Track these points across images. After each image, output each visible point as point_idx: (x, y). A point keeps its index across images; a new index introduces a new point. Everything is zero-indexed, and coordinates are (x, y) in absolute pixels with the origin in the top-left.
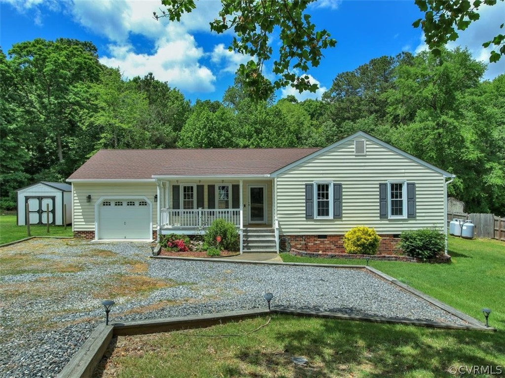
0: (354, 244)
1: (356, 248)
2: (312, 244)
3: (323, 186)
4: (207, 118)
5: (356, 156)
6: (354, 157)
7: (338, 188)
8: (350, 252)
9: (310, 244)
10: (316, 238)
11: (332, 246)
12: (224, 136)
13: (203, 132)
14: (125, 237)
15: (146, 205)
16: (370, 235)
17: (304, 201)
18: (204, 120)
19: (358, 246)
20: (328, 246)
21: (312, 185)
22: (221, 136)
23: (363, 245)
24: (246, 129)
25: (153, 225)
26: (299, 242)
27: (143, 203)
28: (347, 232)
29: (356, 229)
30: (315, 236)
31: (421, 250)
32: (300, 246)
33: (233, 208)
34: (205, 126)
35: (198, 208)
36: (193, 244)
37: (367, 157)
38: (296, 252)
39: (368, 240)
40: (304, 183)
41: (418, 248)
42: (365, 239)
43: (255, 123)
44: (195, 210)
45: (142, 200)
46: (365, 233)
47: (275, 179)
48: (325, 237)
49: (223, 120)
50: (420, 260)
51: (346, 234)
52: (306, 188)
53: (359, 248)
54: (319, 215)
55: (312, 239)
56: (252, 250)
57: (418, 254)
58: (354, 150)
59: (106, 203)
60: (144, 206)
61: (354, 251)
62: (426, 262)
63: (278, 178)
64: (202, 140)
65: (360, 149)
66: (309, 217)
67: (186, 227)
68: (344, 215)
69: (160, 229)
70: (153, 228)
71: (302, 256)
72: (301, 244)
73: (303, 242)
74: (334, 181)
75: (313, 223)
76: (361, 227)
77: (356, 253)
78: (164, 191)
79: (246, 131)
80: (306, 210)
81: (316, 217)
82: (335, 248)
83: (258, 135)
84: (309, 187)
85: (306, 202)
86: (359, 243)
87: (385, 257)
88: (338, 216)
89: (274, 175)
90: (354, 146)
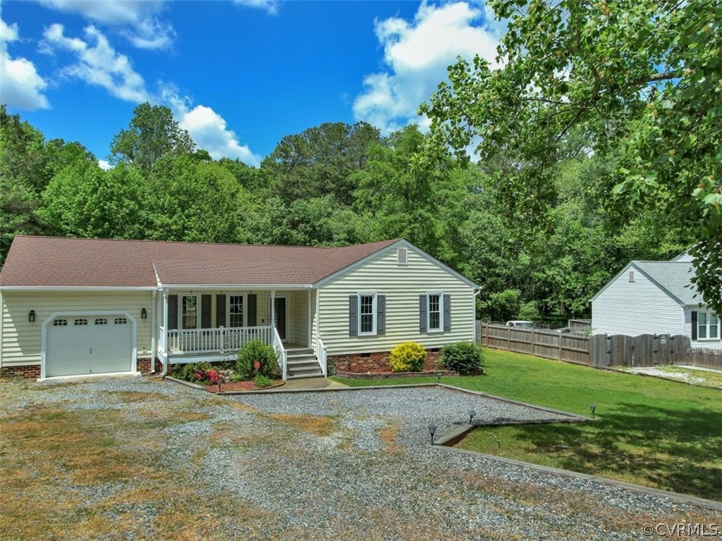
0: (405, 362)
1: (405, 365)
2: (356, 364)
3: (367, 298)
4: (98, 177)
5: (399, 265)
6: (396, 267)
7: (382, 299)
8: (399, 371)
9: (353, 364)
10: (359, 358)
11: (376, 365)
12: (127, 207)
13: (92, 199)
14: (91, 371)
15: (125, 322)
16: (419, 351)
17: (348, 315)
18: (93, 180)
19: (408, 363)
20: (371, 365)
21: (356, 297)
22: (122, 206)
23: (413, 362)
24: (166, 200)
25: (137, 350)
26: (341, 363)
27: (121, 321)
28: (393, 348)
29: (403, 345)
30: (358, 355)
31: (464, 363)
32: (344, 367)
33: (249, 326)
34: (95, 190)
35: (218, 327)
36: (223, 374)
37: (409, 267)
38: (348, 374)
39: (417, 356)
40: (348, 295)
41: (461, 361)
42: (415, 355)
43: (178, 192)
44: (214, 329)
45: (119, 316)
46: (415, 349)
47: (318, 290)
48: (368, 355)
49: (123, 183)
50: (463, 373)
51: (393, 351)
52: (350, 301)
53: (410, 366)
54: (362, 331)
55: (355, 359)
56: (295, 376)
57: (462, 367)
58: (397, 259)
59: (60, 322)
60: (123, 325)
61: (403, 369)
62: (470, 374)
63: (321, 288)
64: (90, 210)
65: (402, 258)
66: (353, 333)
67: (202, 351)
68: (387, 330)
69: (168, 356)
70: (138, 355)
71: (356, 378)
72: (344, 365)
73: (347, 363)
74: (378, 293)
75: (357, 340)
76: (410, 342)
77: (406, 371)
78: (156, 304)
79: (166, 204)
80: (350, 326)
81: (360, 334)
82: (378, 367)
83: (183, 211)
84: (353, 299)
85: (350, 317)
86: (409, 360)
87: (433, 373)
88: (381, 331)
89: (317, 285)
90: (396, 255)
